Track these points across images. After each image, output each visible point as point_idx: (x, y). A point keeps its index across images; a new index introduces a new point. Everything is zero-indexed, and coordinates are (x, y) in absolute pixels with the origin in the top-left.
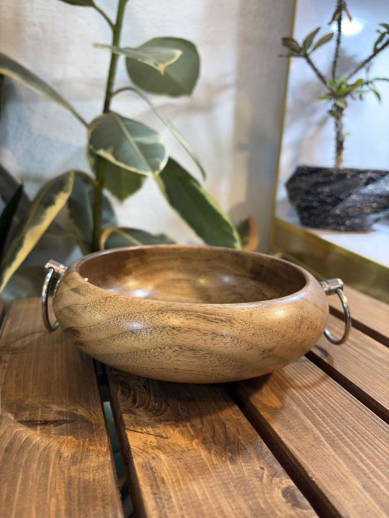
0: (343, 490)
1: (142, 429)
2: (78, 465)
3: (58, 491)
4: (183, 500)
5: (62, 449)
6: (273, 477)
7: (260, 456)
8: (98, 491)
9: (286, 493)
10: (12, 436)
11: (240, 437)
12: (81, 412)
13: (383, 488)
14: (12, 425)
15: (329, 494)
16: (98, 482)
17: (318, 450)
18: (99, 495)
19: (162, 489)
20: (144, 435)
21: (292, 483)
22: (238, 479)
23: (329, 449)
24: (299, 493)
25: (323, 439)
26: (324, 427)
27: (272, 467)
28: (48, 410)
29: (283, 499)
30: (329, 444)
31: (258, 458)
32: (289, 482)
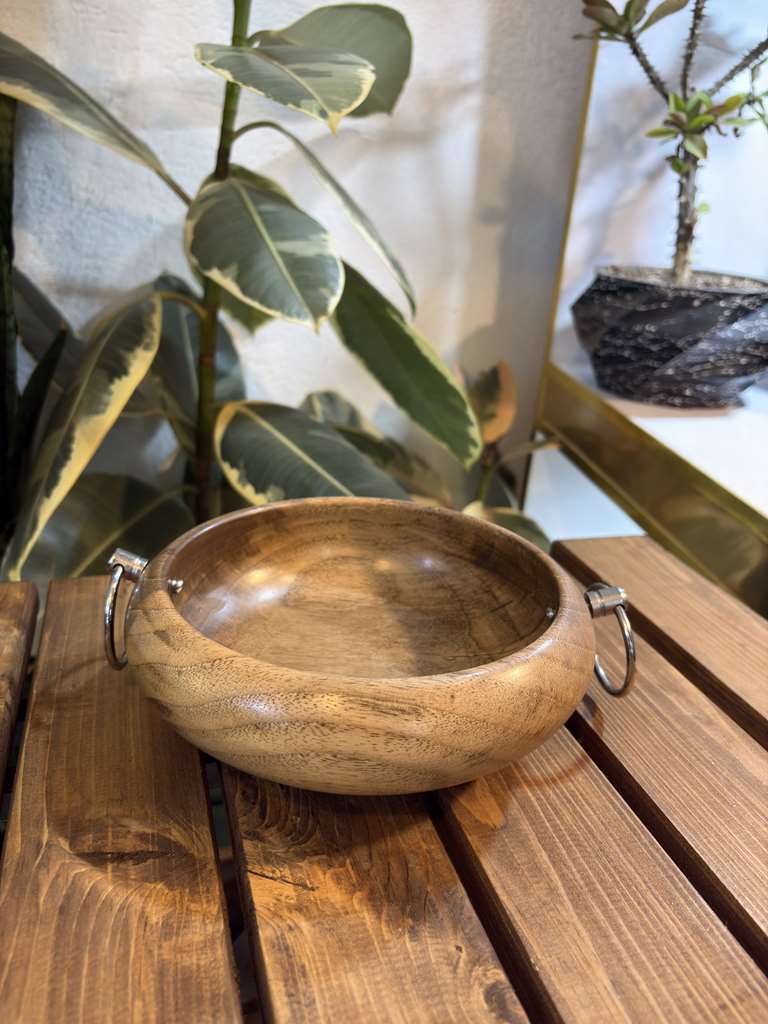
0: (579, 990)
1: (273, 872)
2: (174, 938)
3: (144, 987)
4: (332, 1007)
5: (148, 909)
6: (474, 965)
7: (457, 924)
8: (204, 987)
9: (492, 994)
10: (69, 883)
11: (429, 888)
12: (176, 835)
13: (643, 986)
14: (67, 861)
15: (557, 996)
16: (205, 972)
17: (551, 913)
18: (208, 995)
19: (301, 986)
20: (276, 884)
21: (501, 976)
22: (418, 967)
23: (569, 912)
24: (511, 995)
25: (562, 890)
26: (568, 868)
27: (475, 947)
28: (125, 829)
29: (485, 1006)
30: (572, 901)
31: (455, 928)
32: (498, 975)
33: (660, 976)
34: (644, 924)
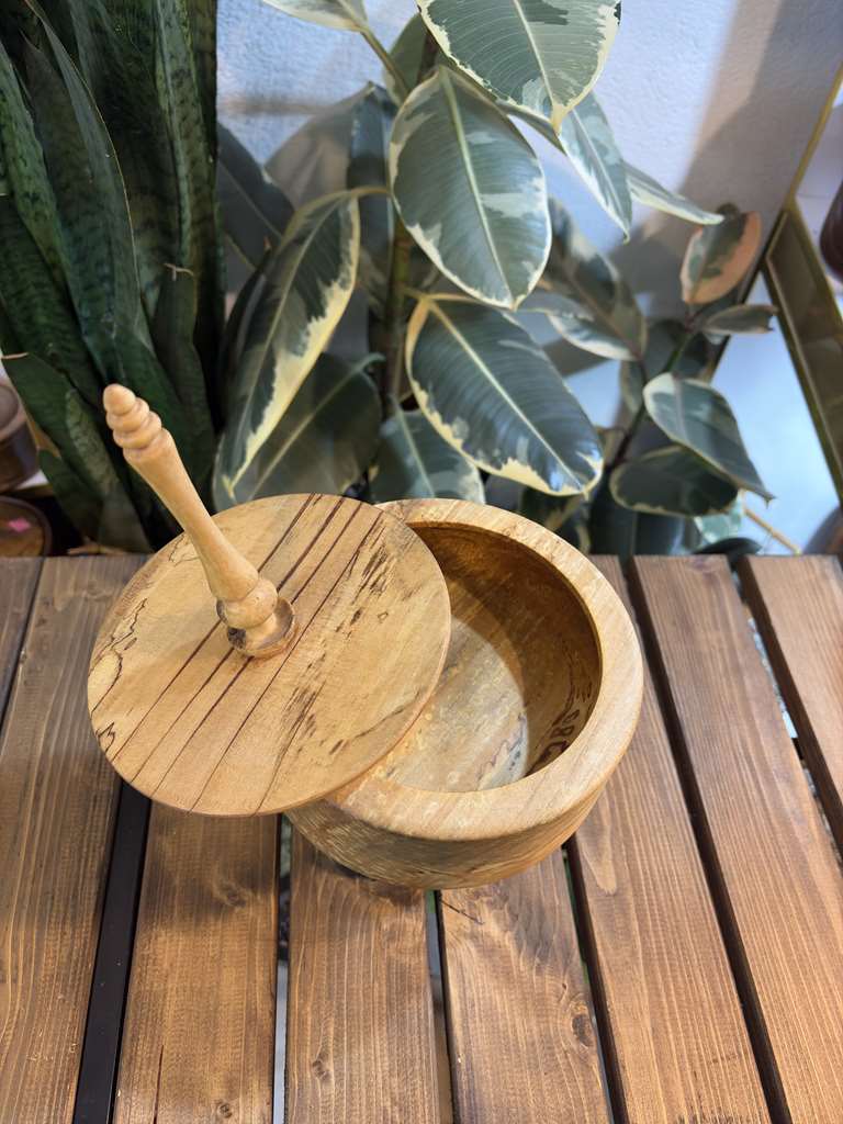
0: (631, 1030)
6: (571, 999)
7: (566, 965)
9: (578, 1023)
11: (555, 937)
13: (671, 1036)
17: (629, 970)
21: (586, 1011)
23: (640, 973)
24: (589, 1025)
25: (640, 955)
26: (649, 937)
27: (574, 988)
29: (572, 1030)
30: (646, 965)
31: (565, 971)
32: (584, 1009)
33: (684, 1032)
34: (686, 992)
